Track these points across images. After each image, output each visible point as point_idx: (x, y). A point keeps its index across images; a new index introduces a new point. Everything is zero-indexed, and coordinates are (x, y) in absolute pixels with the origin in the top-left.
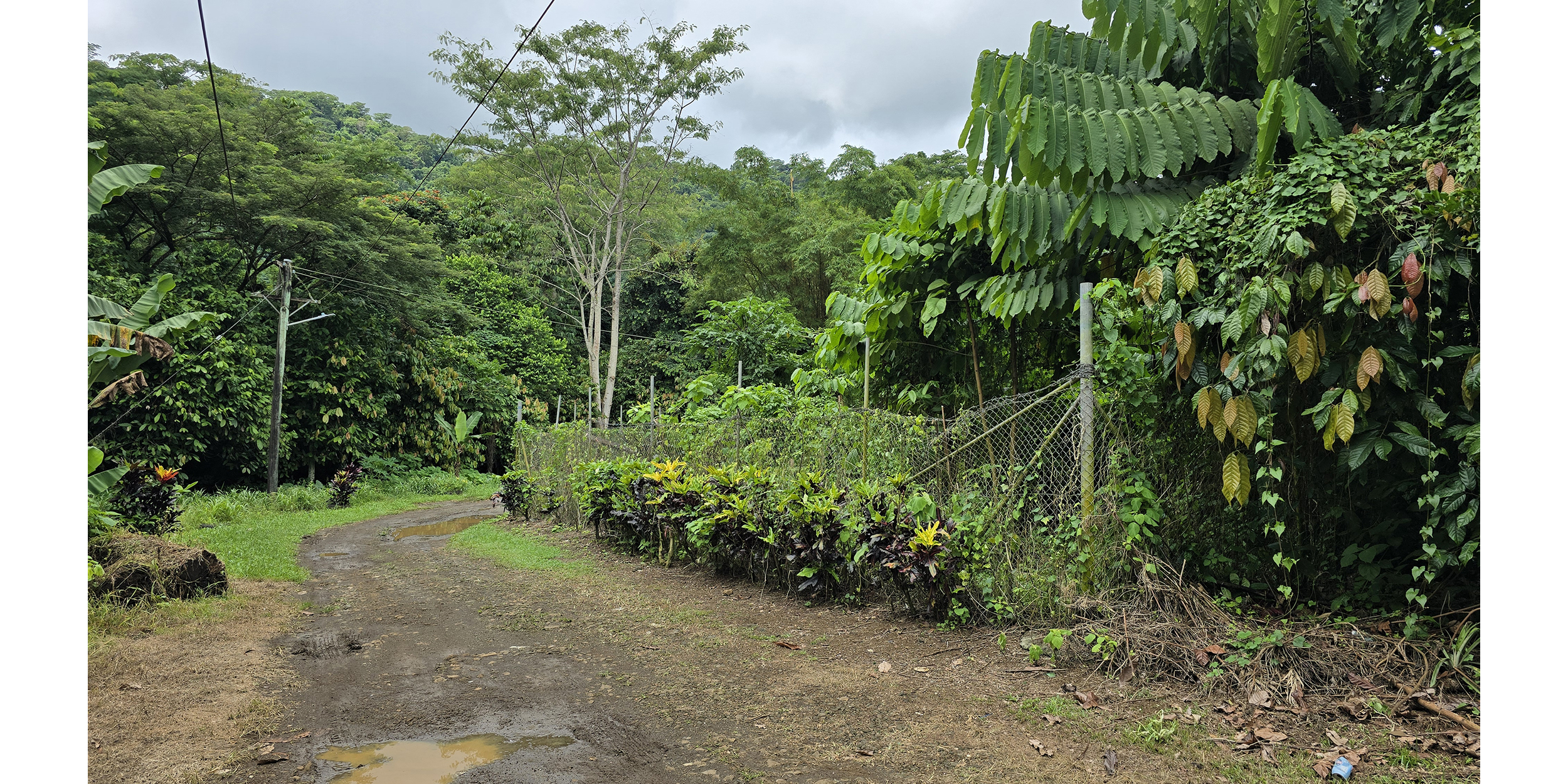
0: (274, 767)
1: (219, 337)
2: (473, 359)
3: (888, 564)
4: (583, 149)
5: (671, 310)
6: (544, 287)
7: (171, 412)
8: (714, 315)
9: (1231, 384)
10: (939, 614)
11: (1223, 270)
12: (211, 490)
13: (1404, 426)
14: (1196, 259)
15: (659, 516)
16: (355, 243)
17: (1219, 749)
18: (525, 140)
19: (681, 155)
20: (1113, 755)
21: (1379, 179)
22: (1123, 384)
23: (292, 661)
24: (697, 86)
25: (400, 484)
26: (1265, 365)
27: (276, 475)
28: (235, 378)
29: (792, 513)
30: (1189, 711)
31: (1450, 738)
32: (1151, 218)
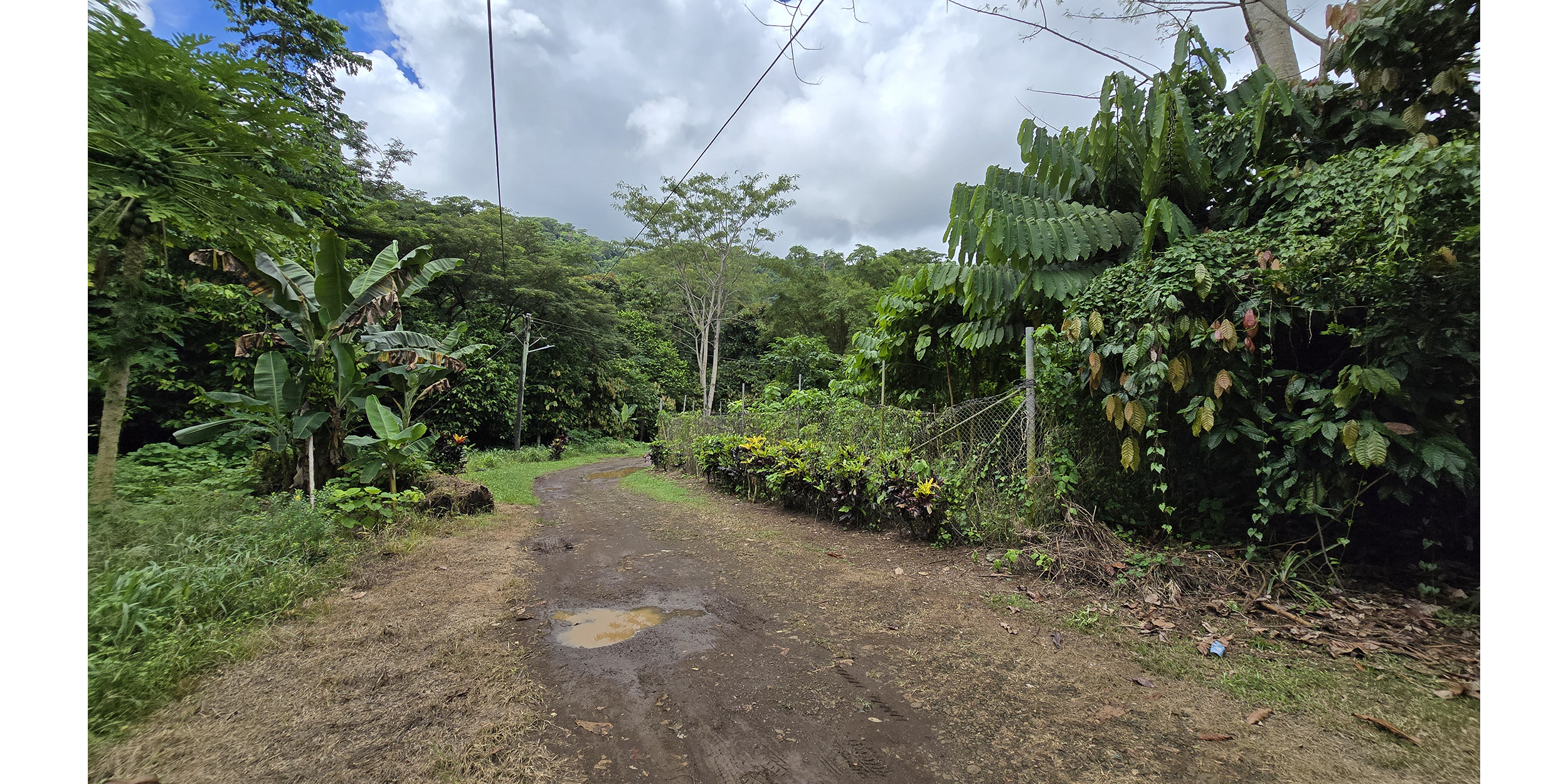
0: (526, 623)
1: (489, 359)
2: (633, 372)
3: (900, 505)
4: (700, 247)
5: (749, 343)
6: (674, 330)
7: (461, 402)
8: (778, 346)
9: (1127, 393)
10: (932, 537)
11: (1119, 320)
12: (482, 449)
13: (1245, 422)
14: (1101, 311)
15: (749, 471)
16: (568, 304)
17: (1129, 633)
18: (665, 242)
19: (757, 251)
20: (1058, 635)
21: (1225, 261)
22: (1054, 392)
23: (533, 554)
24: (768, 210)
25: (589, 448)
26: (1154, 381)
27: (519, 441)
28: (498, 383)
29: (835, 471)
30: (1105, 606)
31: (1289, 630)
32: (1071, 286)
